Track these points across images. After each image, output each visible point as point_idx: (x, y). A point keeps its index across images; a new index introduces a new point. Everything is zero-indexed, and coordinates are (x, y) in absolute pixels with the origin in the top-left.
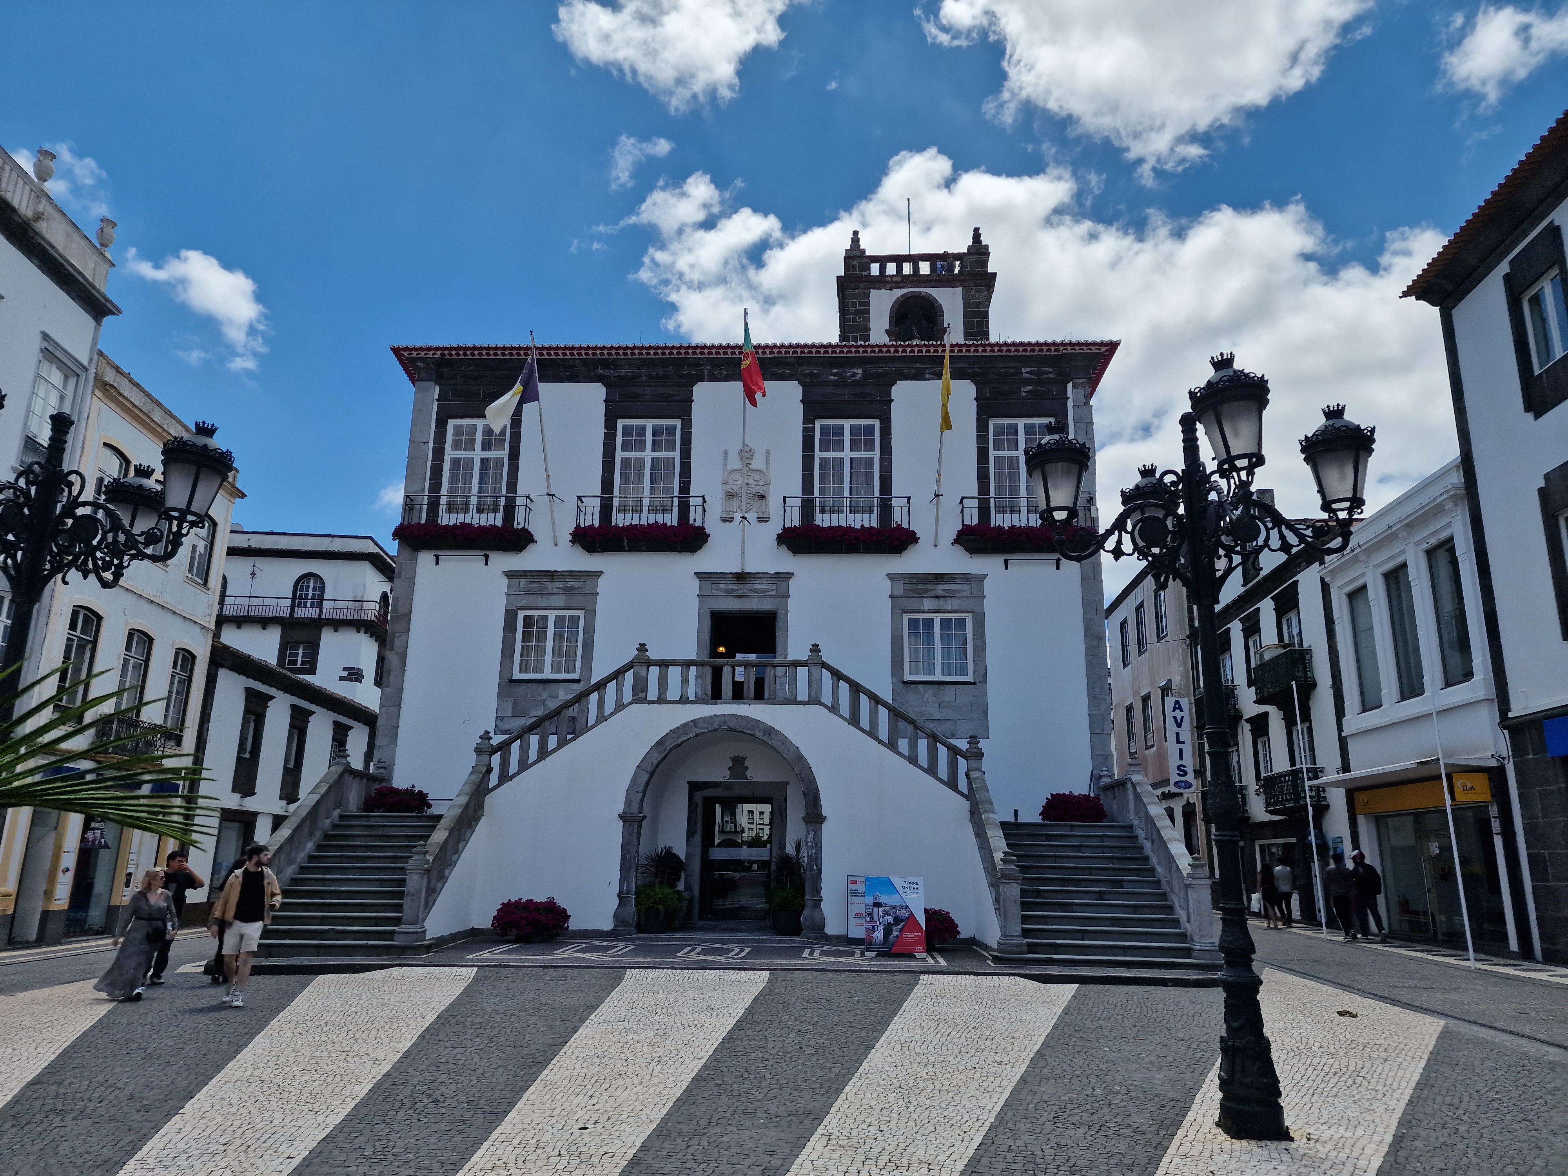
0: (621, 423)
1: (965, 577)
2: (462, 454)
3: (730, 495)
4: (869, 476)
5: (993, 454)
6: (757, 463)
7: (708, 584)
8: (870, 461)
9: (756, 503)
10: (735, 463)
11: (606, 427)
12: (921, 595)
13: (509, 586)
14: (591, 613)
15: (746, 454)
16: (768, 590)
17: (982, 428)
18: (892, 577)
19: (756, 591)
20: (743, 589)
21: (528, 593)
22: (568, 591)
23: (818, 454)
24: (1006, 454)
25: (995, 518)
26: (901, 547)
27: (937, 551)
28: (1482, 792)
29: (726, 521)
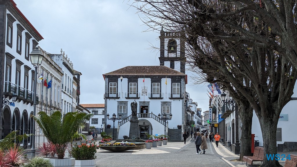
1: (169, 102)
2: (111, 87)
3: (143, 92)
4: (159, 90)
5: (173, 87)
6: (146, 88)
7: (140, 103)
8: (159, 88)
9: (146, 93)
10: (143, 88)
11: (128, 84)
12: (164, 104)
13: (118, 103)
14: (127, 106)
15: (145, 87)
16: (147, 104)
17: (172, 84)
18: (161, 102)
20: (144, 103)
21: (120, 104)
22: (124, 104)
24: (174, 87)
25: (173, 95)
26: (162, 98)
27: (166, 99)
28: (217, 126)
29: (142, 95)
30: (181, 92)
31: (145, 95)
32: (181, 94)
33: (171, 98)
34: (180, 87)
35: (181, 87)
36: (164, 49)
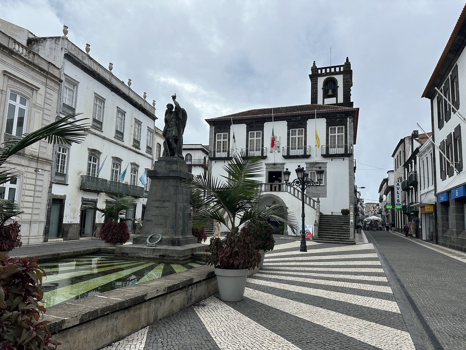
0: (249, 132)
1: (323, 163)
2: (219, 140)
4: (302, 141)
5: (330, 134)
7: (267, 166)
8: (302, 137)
9: (278, 148)
11: (247, 133)
12: (312, 167)
16: (280, 167)
17: (327, 129)
18: (306, 163)
19: (277, 167)
20: (275, 167)
23: (291, 137)
24: (333, 134)
25: (330, 149)
26: (308, 157)
27: (316, 157)
28: (431, 209)
29: (271, 152)
30: (346, 142)
31: (276, 151)
32: (346, 147)
33: (327, 155)
34: (344, 134)
35: (346, 134)
36: (317, 93)
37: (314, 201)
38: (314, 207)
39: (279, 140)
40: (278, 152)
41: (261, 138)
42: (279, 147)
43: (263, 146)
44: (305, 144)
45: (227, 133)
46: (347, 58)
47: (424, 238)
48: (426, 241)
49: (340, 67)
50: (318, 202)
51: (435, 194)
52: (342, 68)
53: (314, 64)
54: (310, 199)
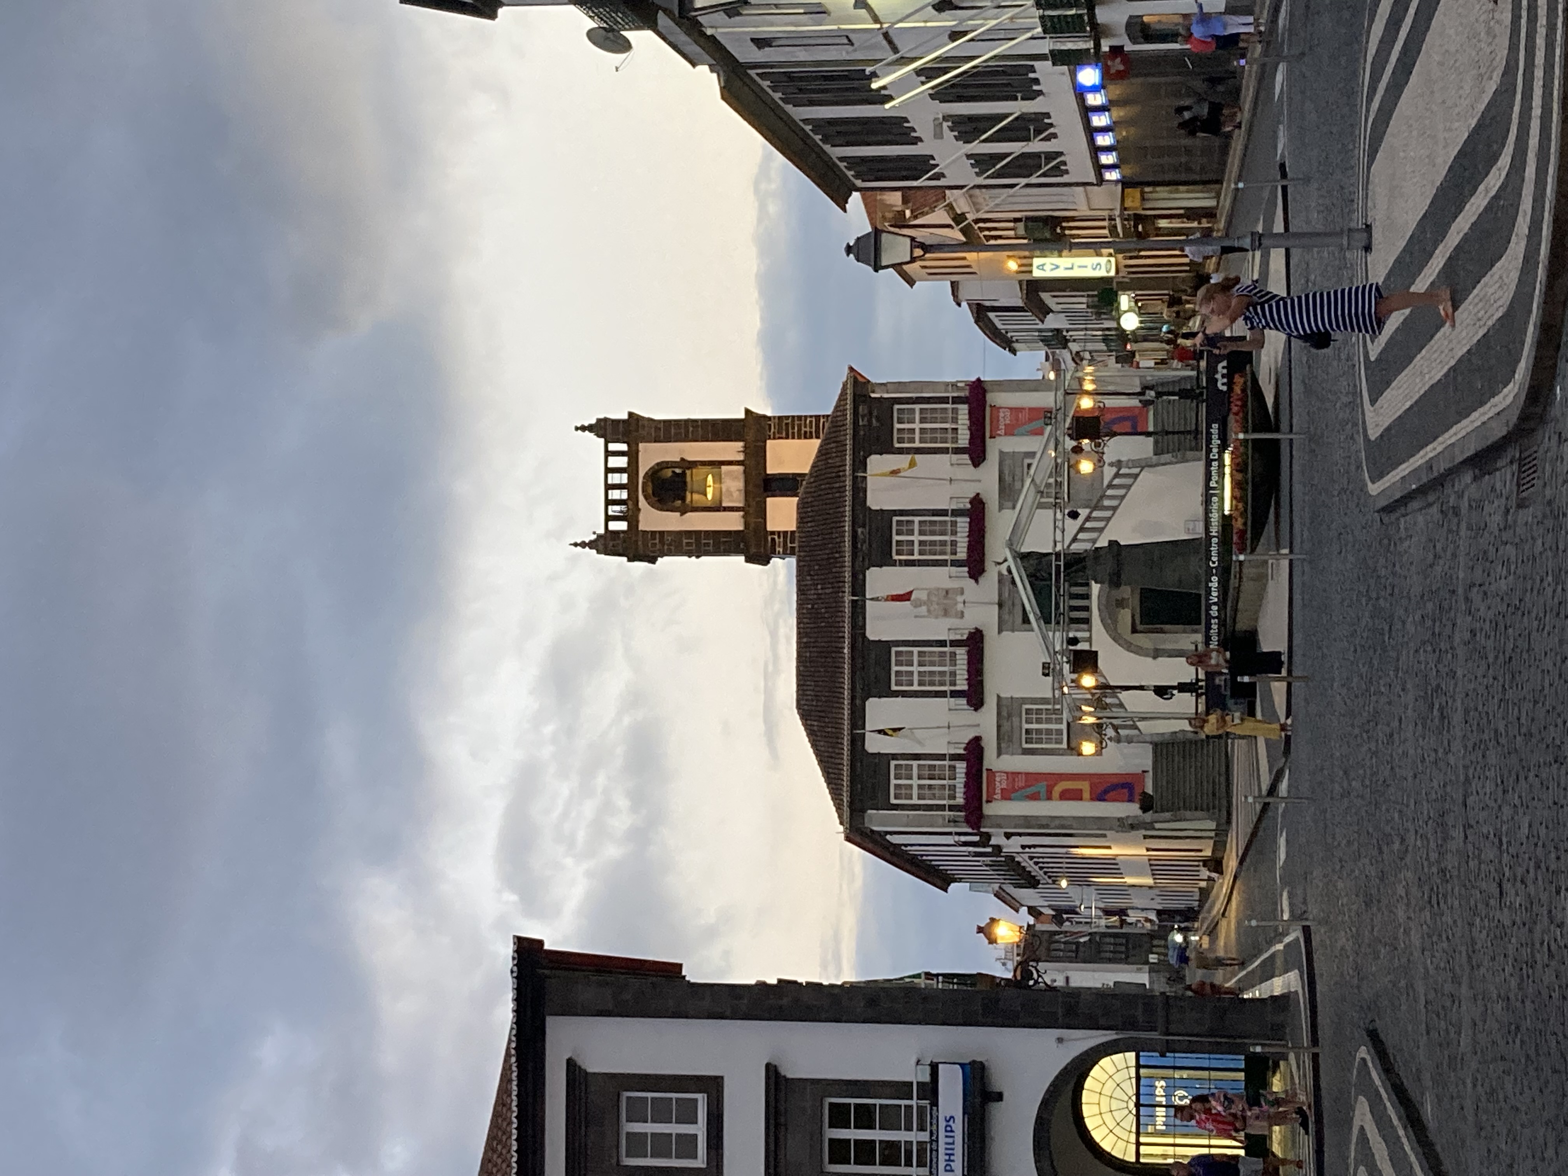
1: (1001, 464)
2: (915, 792)
3: (946, 613)
5: (917, 445)
11: (897, 697)
12: (1012, 490)
13: (1007, 753)
14: (1024, 700)
17: (900, 451)
18: (1001, 508)
19: (1010, 595)
21: (1010, 740)
24: (917, 436)
25: (956, 444)
26: (980, 503)
27: (983, 480)
28: (1135, 193)
29: (962, 615)
30: (944, 400)
32: (956, 400)
34: (917, 407)
35: (918, 401)
36: (698, 533)
37: (1117, 475)
38: (1136, 476)
39: (926, 592)
40: (962, 593)
41: (916, 650)
42: (947, 592)
43: (942, 643)
44: (943, 513)
45: (893, 763)
46: (577, 429)
47: (1211, 203)
48: (1218, 197)
49: (608, 454)
50: (1119, 464)
51: (1097, 185)
52: (613, 447)
53: (583, 545)
54: (1110, 486)
